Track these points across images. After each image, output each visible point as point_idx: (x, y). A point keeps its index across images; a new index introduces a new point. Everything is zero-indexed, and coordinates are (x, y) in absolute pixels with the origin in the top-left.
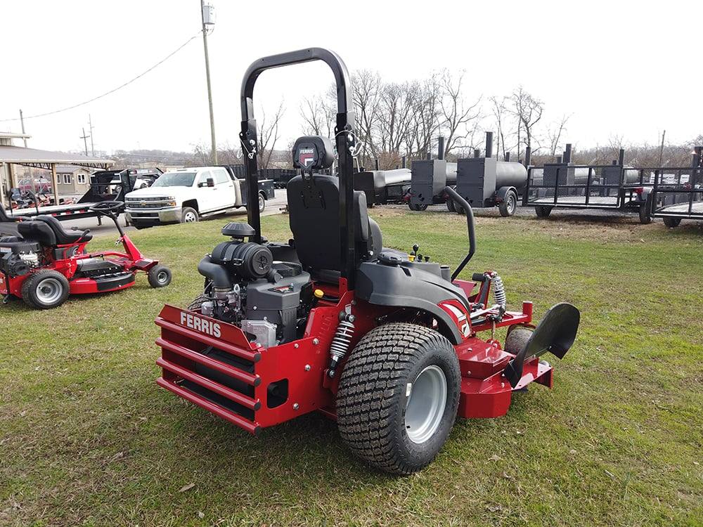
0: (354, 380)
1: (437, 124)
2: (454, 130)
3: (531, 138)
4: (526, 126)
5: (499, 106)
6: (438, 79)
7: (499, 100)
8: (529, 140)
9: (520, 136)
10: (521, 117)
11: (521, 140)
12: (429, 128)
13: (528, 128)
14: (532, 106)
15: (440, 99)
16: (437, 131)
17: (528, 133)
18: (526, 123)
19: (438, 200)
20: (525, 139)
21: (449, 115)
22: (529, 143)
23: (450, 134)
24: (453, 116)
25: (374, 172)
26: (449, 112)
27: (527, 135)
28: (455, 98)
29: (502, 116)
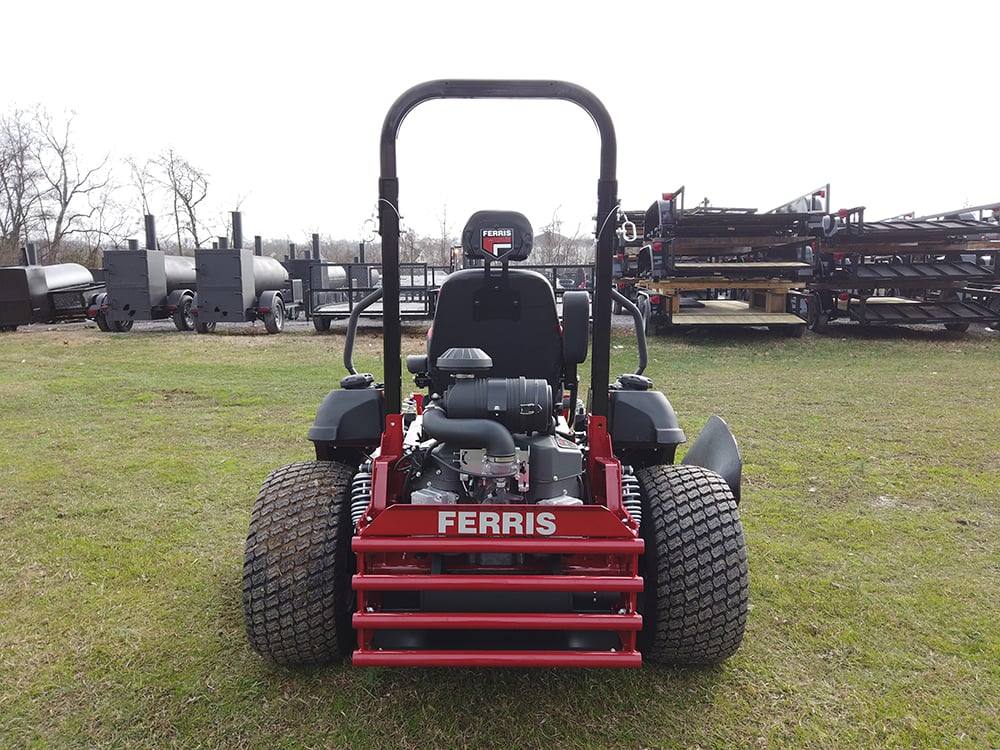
0: (689, 551)
1: (33, 191)
2: (66, 204)
3: (197, 224)
4: (187, 204)
5: (140, 173)
6: (26, 119)
7: (141, 165)
8: (194, 225)
9: (180, 220)
10: (177, 190)
11: (181, 225)
12: (20, 196)
13: (189, 208)
14: (192, 177)
15: (36, 153)
16: (36, 205)
17: (191, 215)
18: (187, 202)
19: (159, 313)
20: (188, 224)
21: (55, 180)
22: (194, 229)
23: (60, 210)
24: (62, 181)
25: (29, 270)
26: (55, 174)
27: (189, 219)
28: (61, 153)
29: (147, 189)
